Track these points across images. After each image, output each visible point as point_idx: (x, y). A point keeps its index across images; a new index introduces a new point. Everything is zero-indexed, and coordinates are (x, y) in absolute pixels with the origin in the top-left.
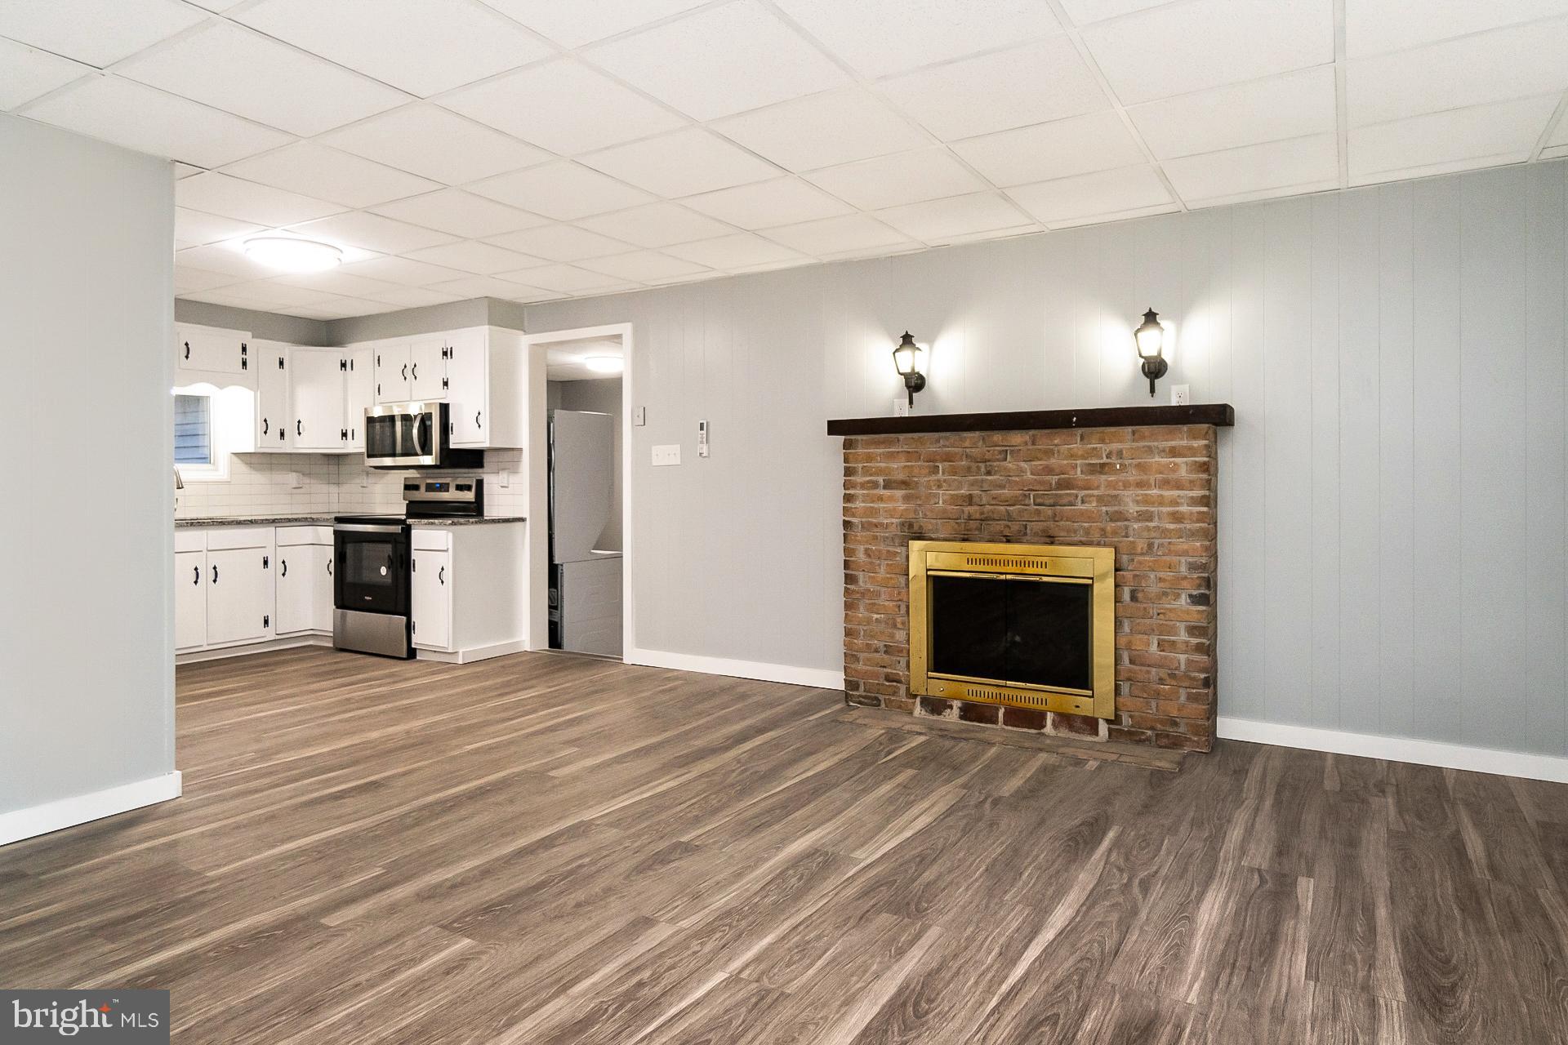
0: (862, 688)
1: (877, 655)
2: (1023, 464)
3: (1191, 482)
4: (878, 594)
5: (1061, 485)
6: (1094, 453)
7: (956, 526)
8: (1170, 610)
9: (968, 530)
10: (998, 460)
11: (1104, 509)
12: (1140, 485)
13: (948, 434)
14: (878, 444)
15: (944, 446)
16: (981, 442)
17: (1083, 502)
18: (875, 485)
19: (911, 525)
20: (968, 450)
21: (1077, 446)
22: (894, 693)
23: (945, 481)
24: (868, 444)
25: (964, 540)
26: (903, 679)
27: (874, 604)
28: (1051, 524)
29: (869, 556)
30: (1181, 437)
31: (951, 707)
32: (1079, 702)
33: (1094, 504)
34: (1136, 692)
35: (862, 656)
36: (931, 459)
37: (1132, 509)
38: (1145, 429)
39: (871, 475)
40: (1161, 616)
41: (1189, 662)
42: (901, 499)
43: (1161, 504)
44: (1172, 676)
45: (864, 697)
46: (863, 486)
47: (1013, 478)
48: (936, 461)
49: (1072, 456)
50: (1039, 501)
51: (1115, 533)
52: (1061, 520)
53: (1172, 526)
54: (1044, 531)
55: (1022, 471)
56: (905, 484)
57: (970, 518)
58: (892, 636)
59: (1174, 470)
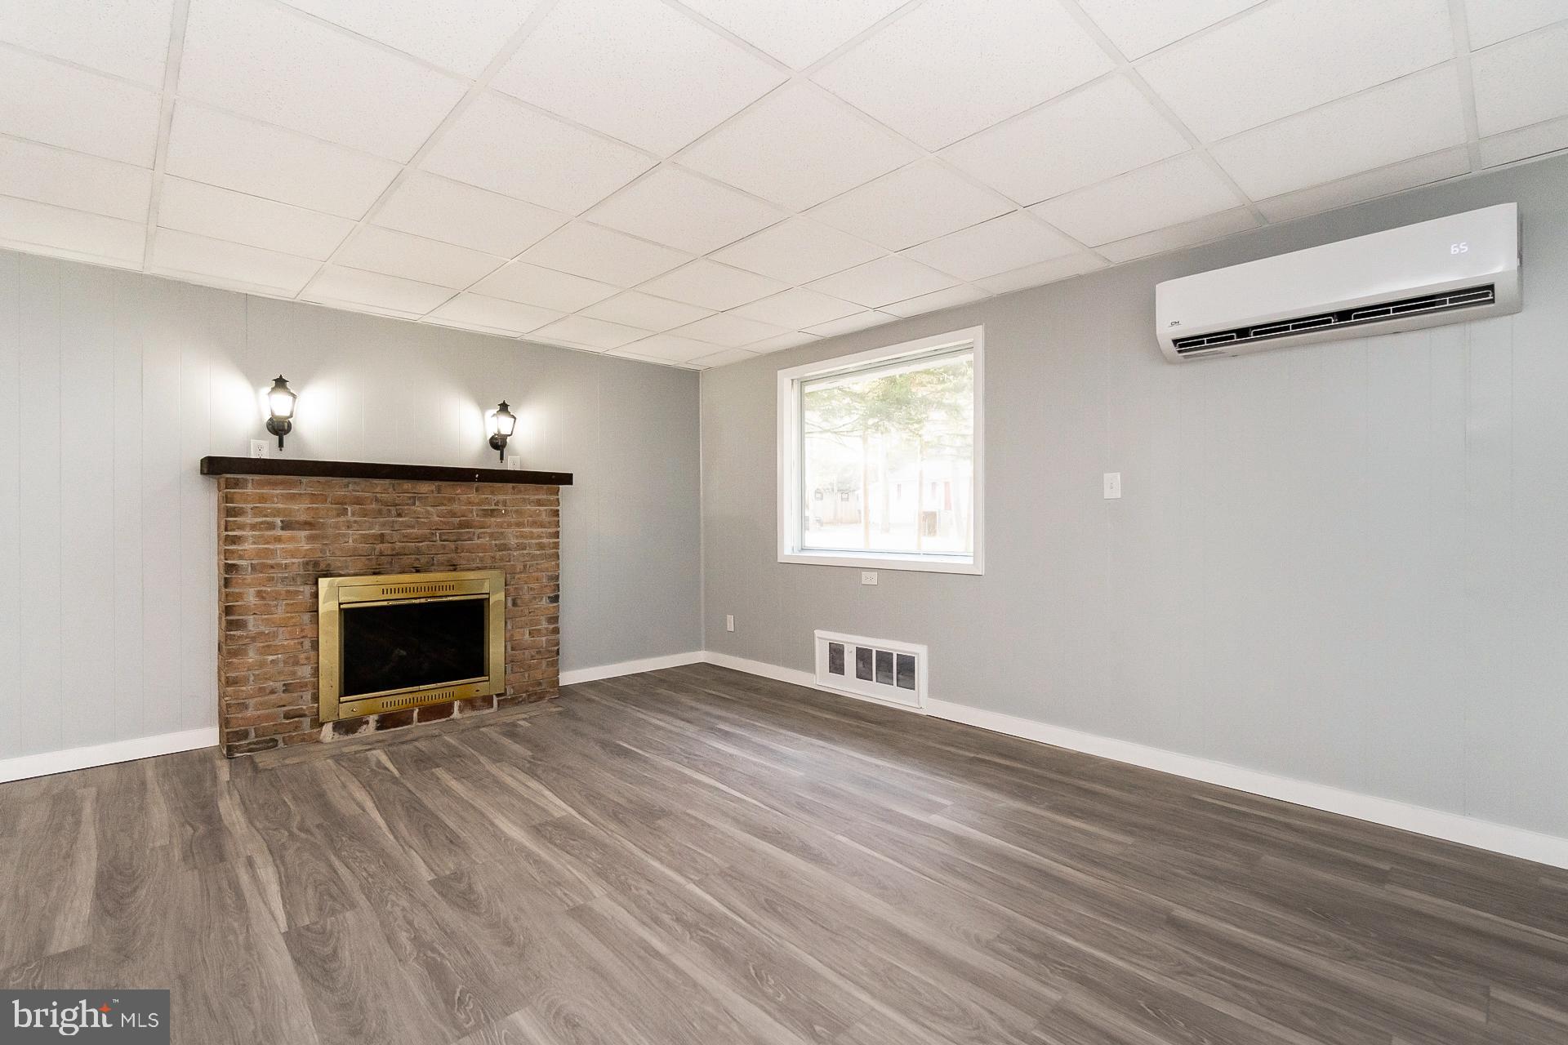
0: (253, 734)
1: (273, 697)
2: (429, 508)
3: (549, 523)
4: (275, 635)
5: (462, 525)
6: (487, 502)
7: (367, 562)
8: (536, 609)
9: (379, 565)
10: (408, 504)
11: (493, 542)
12: (519, 525)
13: (357, 480)
14: (274, 485)
15: (354, 491)
16: (391, 490)
17: (479, 538)
18: (271, 526)
19: (316, 564)
20: (378, 495)
21: (473, 496)
22: (296, 728)
23: (355, 522)
24: (261, 485)
25: (375, 574)
26: (307, 713)
27: (268, 646)
28: (453, 555)
29: (263, 598)
30: (541, 493)
31: (367, 723)
32: (477, 686)
33: (487, 539)
34: (516, 669)
35: (251, 702)
36: (341, 502)
37: (513, 541)
38: (521, 486)
39: (266, 516)
40: (532, 614)
41: (548, 641)
42: (303, 539)
43: (532, 538)
44: (539, 652)
45: (254, 743)
46: (253, 527)
47: (422, 520)
48: (346, 504)
49: (470, 503)
50: (444, 538)
51: (502, 560)
52: (463, 552)
53: (538, 552)
54: (448, 561)
55: (428, 512)
56: (308, 525)
57: (381, 554)
58: (294, 673)
59: (539, 515)
